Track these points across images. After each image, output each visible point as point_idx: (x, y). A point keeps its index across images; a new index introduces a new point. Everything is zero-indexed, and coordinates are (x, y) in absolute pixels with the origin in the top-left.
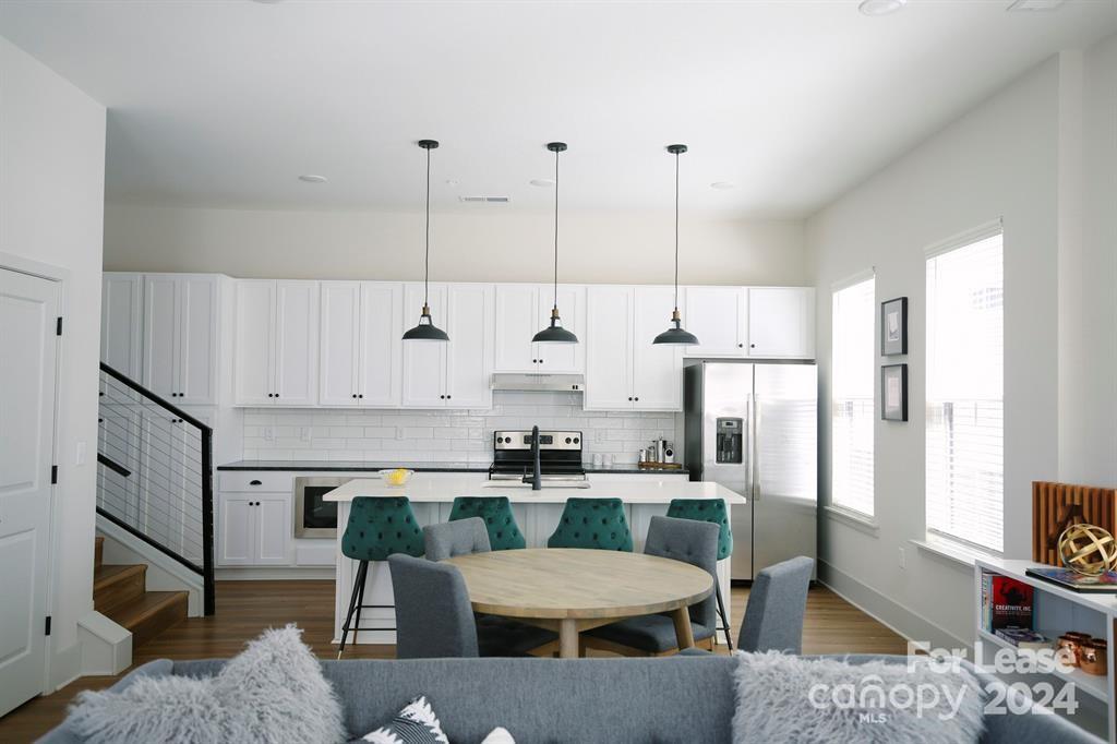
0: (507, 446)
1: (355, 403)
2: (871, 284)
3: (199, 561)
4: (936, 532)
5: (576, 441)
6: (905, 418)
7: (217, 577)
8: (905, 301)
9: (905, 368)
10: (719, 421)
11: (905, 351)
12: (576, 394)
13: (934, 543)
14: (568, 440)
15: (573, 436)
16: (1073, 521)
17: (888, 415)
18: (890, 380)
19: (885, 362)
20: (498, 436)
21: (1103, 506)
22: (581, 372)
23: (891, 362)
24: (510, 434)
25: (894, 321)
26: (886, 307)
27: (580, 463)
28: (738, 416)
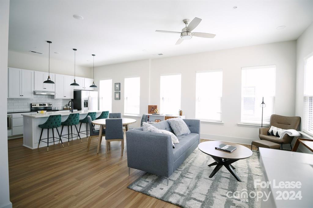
0: (34, 106)
2: (111, 80)
4: (125, 113)
5: (51, 105)
6: (120, 99)
8: (120, 83)
9: (120, 92)
10: (84, 100)
11: (120, 90)
13: (125, 115)
14: (49, 105)
16: (153, 109)
17: (116, 99)
18: (116, 94)
19: (115, 91)
20: (32, 104)
21: (155, 107)
22: (54, 91)
23: (117, 91)
24: (35, 104)
25: (117, 86)
26: (116, 84)
27: (52, 109)
28: (87, 100)
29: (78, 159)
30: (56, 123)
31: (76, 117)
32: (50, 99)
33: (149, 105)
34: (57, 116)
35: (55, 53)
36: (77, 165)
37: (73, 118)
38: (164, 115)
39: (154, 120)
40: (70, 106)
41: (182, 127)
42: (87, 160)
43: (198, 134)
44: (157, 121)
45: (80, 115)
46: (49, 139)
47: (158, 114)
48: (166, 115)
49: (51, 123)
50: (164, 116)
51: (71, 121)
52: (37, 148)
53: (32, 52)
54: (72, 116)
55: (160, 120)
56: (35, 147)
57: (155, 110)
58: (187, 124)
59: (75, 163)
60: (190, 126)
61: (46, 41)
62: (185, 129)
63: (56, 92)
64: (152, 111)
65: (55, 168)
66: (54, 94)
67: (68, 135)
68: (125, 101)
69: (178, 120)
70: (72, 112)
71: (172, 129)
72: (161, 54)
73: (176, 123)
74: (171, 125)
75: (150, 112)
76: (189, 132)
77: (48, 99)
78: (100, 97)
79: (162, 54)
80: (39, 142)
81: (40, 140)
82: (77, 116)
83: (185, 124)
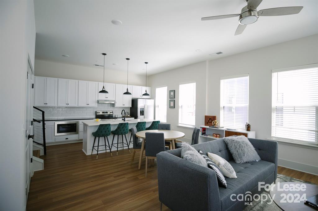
0: (98, 114)
1: (67, 106)
2: (166, 88)
3: (42, 142)
4: (180, 124)
5: (112, 113)
6: (174, 108)
7: (46, 145)
8: (175, 91)
9: (175, 100)
10: (141, 108)
11: (175, 98)
12: (113, 105)
13: (180, 125)
14: (111, 113)
15: (111, 112)
16: (210, 120)
17: (170, 107)
18: (171, 102)
19: (170, 99)
20: (97, 112)
21: (214, 118)
22: (115, 100)
23: (171, 99)
24: (99, 112)
25: (172, 93)
26: (170, 91)
27: (112, 117)
28: (143, 108)
29: (116, 174)
30: (105, 132)
31: (124, 126)
32: (112, 107)
33: (206, 115)
34: (106, 125)
35: (113, 64)
36: (113, 181)
37: (122, 127)
38: (225, 129)
39: (212, 133)
40: (129, 114)
41: (246, 150)
42: (124, 177)
43: (273, 164)
44: (215, 135)
45: (129, 125)
46: (99, 147)
47: (217, 127)
48: (227, 129)
49: (101, 132)
50: (223, 131)
51: (120, 130)
52: (91, 154)
53: (96, 65)
54: (121, 125)
55: (219, 135)
56: (89, 153)
57: (213, 122)
58: (254, 146)
59: (112, 178)
60: (260, 150)
61: (101, 54)
62: (251, 154)
63: (116, 101)
64: (210, 122)
65: (92, 182)
66: (113, 103)
67: (117, 144)
68: (180, 110)
69: (239, 140)
70: (124, 121)
71: (231, 151)
72: (220, 53)
73: (236, 145)
74: (229, 146)
75: (207, 123)
76: (258, 158)
77: (110, 107)
78: (156, 105)
79: (222, 53)
80: (92, 149)
81: (93, 147)
82: (126, 126)
83: (252, 146)
